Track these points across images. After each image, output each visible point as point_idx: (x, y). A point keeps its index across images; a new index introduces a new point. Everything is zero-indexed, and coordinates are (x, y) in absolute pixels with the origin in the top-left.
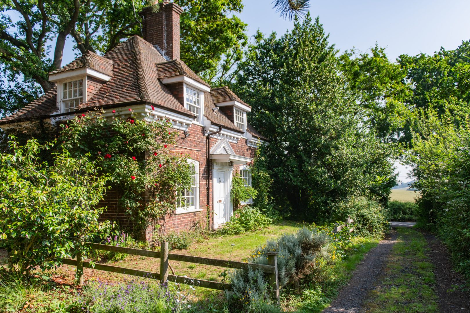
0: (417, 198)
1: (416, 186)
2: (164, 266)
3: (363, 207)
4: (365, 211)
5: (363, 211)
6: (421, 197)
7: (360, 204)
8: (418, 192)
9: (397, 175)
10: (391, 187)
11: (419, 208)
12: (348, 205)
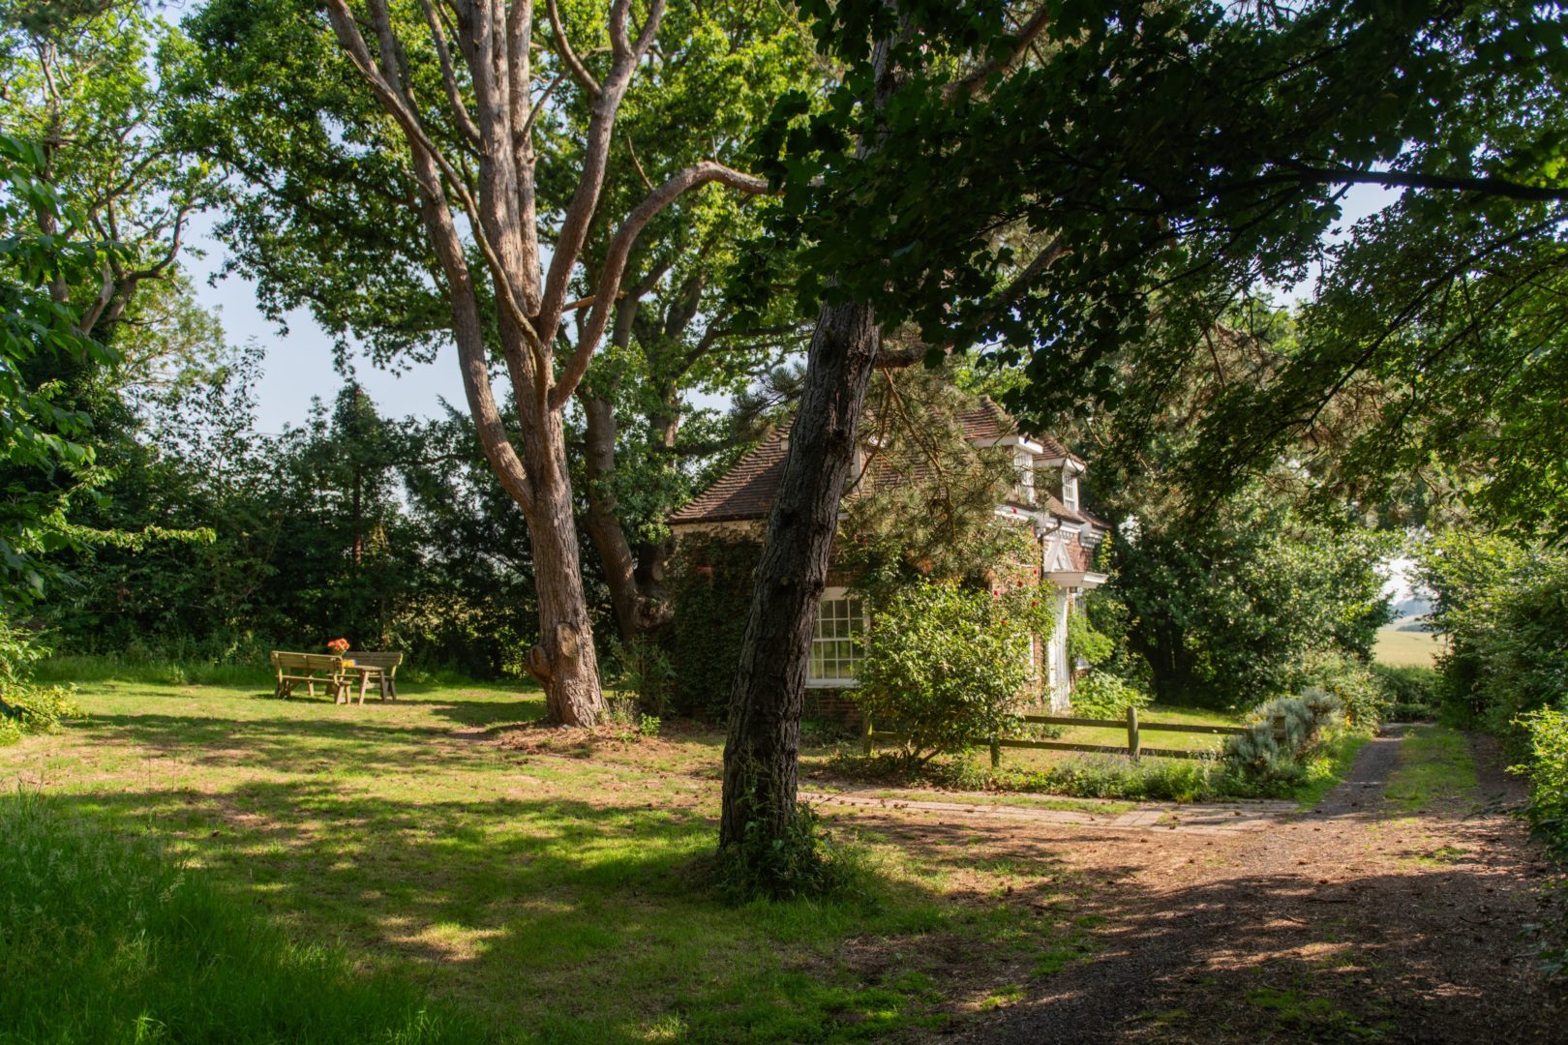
0: (1440, 655)
1: (1437, 625)
2: (1133, 739)
3: (1334, 672)
4: (1339, 679)
5: (1335, 680)
6: (1449, 652)
7: (1328, 665)
8: (1442, 638)
9: (1390, 596)
10: (1375, 626)
11: (1447, 681)
12: (1302, 669)
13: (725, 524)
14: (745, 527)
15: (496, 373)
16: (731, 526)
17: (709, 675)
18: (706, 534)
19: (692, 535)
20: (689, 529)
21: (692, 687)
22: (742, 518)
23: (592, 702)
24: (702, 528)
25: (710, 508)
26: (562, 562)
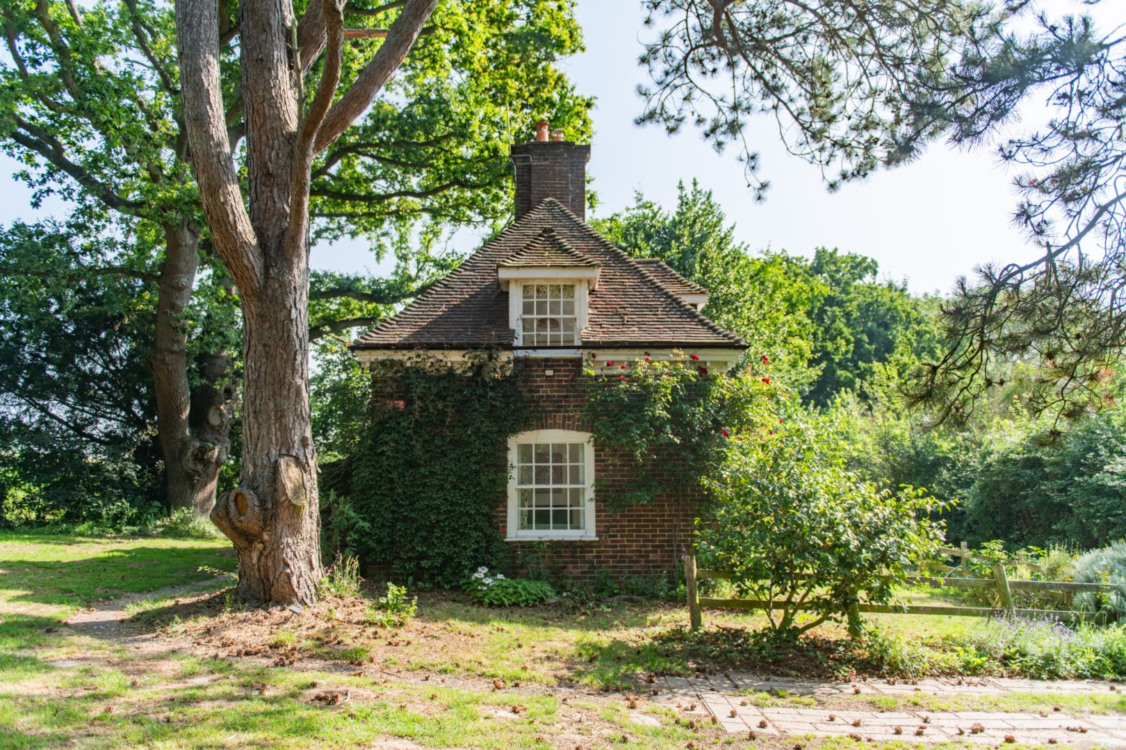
13: (431, 353)
14: (455, 358)
15: (49, 191)
16: (439, 355)
17: (399, 525)
18: (401, 363)
19: (383, 363)
20: (381, 356)
21: (379, 541)
22: (452, 347)
23: (312, 568)
24: (398, 356)
25: (405, 335)
26: (294, 370)
